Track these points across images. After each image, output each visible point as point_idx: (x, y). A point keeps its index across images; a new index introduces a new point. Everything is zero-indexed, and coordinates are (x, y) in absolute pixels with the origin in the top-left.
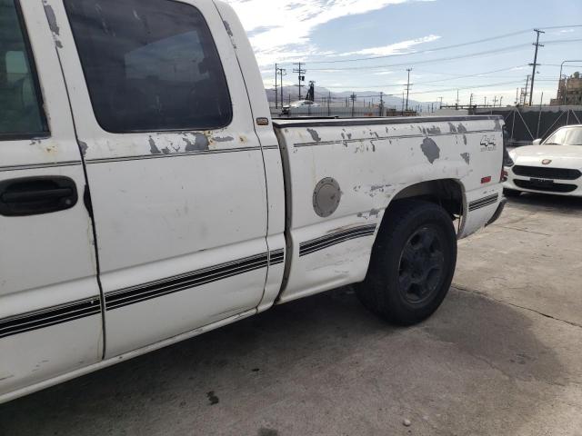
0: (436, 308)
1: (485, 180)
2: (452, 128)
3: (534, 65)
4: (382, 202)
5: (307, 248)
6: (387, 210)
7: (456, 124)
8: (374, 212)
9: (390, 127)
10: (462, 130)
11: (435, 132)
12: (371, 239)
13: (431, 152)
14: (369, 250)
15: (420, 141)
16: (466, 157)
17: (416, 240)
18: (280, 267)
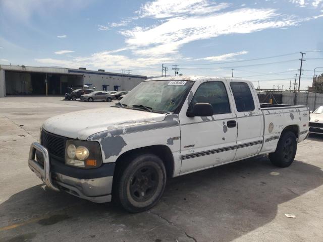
0: (291, 164)
1: (305, 125)
2: (297, 110)
3: (301, 70)
4: (281, 130)
5: (267, 140)
6: (282, 132)
7: (297, 109)
8: (279, 133)
9: (283, 110)
10: (299, 111)
11: (292, 111)
12: (278, 140)
13: (292, 117)
14: (277, 143)
15: (289, 114)
16: (300, 118)
17: (287, 142)
18: (261, 144)
